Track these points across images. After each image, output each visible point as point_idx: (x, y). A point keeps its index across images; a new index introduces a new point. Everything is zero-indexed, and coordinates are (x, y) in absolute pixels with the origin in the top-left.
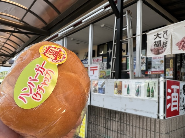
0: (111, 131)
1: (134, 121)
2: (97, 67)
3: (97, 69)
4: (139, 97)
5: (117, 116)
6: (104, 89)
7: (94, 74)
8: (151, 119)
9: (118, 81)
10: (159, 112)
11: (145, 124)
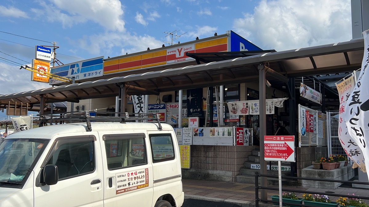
0: (209, 158)
1: (222, 149)
2: (196, 119)
3: (196, 121)
4: (224, 136)
5: (212, 148)
6: (203, 133)
7: (193, 124)
8: (230, 146)
9: (212, 128)
10: (233, 143)
11: (227, 149)
